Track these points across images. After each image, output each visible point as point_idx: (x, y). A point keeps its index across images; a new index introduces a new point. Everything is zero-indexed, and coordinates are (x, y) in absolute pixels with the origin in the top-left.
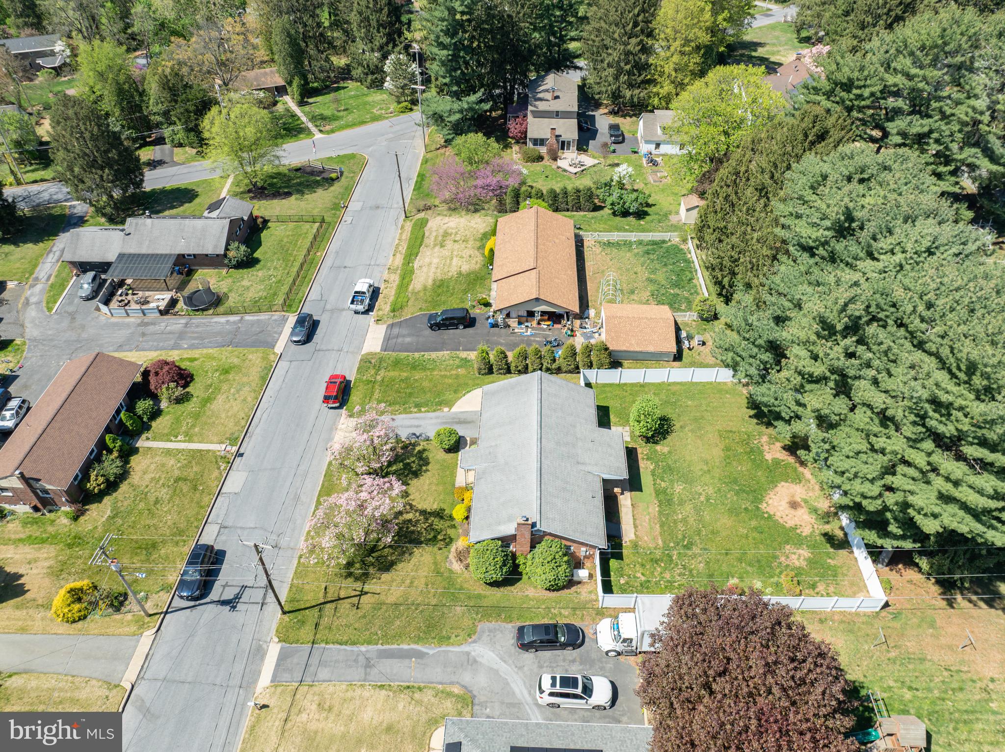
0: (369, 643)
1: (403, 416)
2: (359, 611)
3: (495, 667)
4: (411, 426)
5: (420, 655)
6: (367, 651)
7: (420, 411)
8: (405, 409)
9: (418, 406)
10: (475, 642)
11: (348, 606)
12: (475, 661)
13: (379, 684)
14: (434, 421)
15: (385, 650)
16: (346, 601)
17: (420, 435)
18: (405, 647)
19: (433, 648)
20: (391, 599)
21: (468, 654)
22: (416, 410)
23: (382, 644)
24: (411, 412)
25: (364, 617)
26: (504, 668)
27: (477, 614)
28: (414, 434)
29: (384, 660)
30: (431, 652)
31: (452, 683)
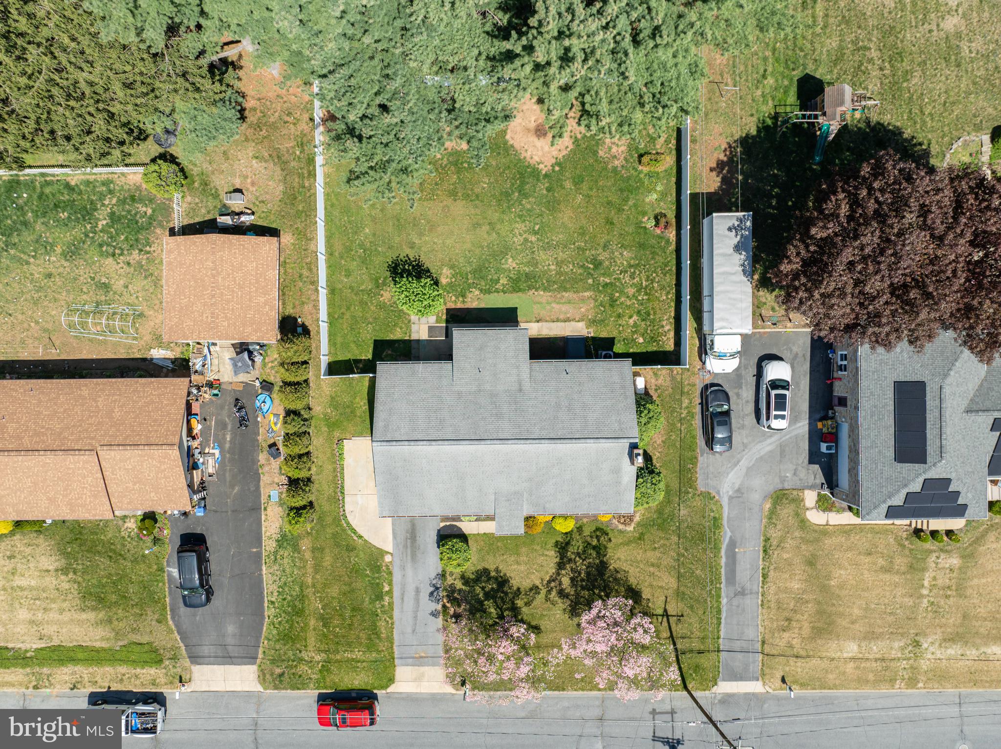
0: (719, 596)
1: (396, 613)
2: (685, 614)
3: (744, 470)
4: (417, 600)
5: (732, 544)
6: (727, 597)
7: (390, 592)
8: (384, 612)
9: (379, 597)
10: (718, 493)
11: (680, 626)
12: (738, 490)
13: (761, 579)
14: (410, 572)
15: (727, 579)
16: (673, 630)
17: (434, 585)
18: (723, 561)
19: (726, 532)
20: (673, 583)
21: (731, 498)
22: (387, 598)
23: (720, 584)
24: (391, 604)
25: (691, 607)
26: (744, 463)
27: (688, 493)
28: (431, 594)
29: (737, 578)
30: (729, 534)
31: (762, 510)
